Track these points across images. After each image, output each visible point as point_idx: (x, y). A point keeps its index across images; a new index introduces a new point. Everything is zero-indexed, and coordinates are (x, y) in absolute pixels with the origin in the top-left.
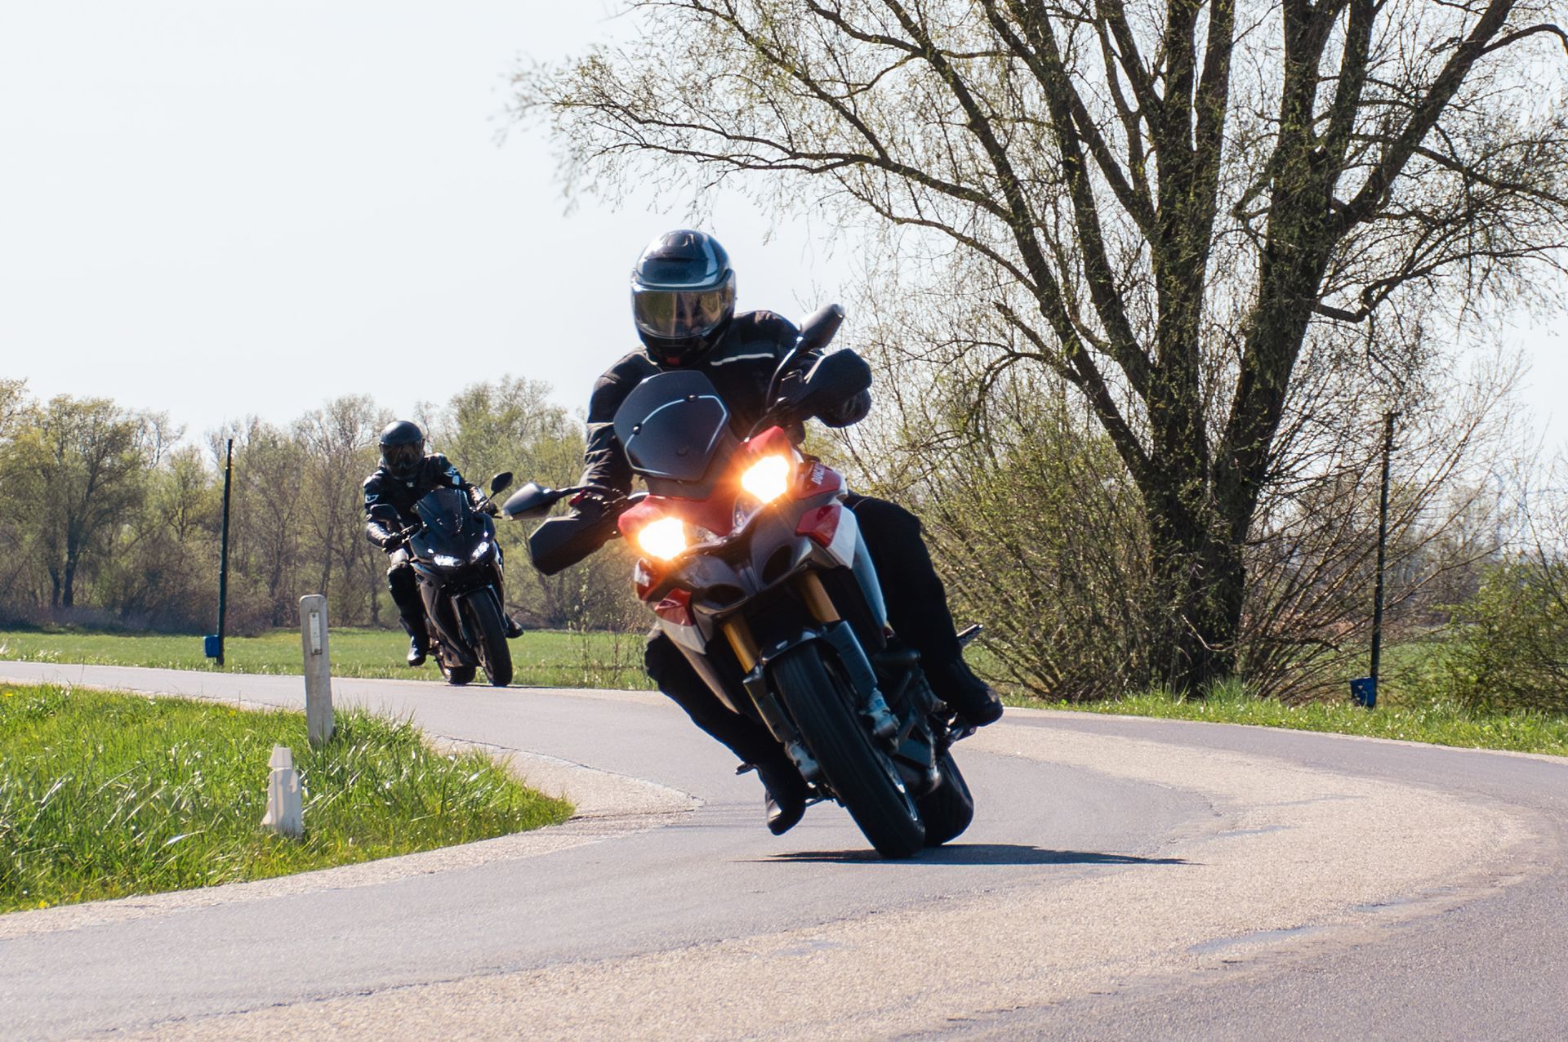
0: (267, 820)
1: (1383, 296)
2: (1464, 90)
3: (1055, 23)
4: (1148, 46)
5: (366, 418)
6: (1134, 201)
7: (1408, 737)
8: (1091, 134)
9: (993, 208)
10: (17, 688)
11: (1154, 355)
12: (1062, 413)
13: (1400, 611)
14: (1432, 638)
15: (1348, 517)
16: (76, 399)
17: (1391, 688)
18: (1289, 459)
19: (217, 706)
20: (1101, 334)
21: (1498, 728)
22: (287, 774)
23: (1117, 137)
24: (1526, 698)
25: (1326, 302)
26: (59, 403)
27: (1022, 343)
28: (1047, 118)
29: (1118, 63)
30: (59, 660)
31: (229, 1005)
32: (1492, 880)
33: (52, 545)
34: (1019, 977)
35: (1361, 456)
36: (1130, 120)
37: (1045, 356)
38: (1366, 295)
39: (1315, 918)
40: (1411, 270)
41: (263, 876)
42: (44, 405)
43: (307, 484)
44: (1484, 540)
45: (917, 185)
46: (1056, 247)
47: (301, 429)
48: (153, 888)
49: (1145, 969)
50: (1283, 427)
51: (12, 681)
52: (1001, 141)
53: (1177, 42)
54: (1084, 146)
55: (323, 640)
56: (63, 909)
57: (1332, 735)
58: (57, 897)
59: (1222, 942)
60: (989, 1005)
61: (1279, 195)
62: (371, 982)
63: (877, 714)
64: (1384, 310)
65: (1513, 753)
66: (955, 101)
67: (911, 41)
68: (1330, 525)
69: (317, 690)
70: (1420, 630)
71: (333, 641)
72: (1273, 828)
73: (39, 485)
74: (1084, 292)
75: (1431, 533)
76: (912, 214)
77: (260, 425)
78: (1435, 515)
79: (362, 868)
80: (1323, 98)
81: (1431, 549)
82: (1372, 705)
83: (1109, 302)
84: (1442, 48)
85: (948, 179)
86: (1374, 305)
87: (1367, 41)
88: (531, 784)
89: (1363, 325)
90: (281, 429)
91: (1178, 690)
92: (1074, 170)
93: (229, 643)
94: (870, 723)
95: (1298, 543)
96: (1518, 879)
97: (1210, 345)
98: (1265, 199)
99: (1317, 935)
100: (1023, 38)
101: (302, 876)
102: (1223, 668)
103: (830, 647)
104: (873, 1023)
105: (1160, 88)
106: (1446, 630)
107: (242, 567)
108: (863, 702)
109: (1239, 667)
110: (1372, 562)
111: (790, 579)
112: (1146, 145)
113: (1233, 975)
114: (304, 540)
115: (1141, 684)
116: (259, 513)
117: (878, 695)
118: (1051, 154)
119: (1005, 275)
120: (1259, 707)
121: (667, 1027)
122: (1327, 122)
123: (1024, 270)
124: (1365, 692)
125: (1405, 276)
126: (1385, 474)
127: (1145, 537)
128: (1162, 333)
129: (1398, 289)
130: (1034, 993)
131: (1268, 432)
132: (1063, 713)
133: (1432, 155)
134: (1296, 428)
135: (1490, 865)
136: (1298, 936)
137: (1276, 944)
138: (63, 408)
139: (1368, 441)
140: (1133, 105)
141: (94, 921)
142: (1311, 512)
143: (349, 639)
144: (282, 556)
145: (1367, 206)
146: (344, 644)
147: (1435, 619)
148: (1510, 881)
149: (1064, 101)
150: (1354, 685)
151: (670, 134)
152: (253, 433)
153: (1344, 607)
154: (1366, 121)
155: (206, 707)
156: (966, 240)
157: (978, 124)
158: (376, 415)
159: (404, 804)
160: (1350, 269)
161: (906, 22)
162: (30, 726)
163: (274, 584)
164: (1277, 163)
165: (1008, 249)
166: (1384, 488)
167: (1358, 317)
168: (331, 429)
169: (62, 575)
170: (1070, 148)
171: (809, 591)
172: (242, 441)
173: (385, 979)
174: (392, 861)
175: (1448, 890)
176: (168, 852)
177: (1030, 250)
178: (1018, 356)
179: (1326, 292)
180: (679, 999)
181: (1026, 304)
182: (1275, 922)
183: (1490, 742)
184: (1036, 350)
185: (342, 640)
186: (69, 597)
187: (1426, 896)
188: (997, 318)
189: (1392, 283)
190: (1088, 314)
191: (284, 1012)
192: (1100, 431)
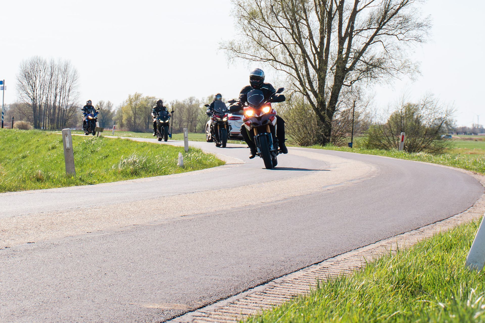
0: (178, 164)
1: (354, 83)
2: (366, 51)
3: (303, 39)
4: (317, 44)
5: (194, 100)
6: (314, 67)
7: (357, 152)
8: (308, 57)
9: (293, 68)
10: (140, 142)
11: (318, 92)
12: (303, 101)
13: (356, 132)
14: (361, 136)
15: (348, 117)
16: (150, 97)
17: (354, 145)
18: (339, 108)
19: (171, 146)
20: (309, 88)
21: (371, 151)
22: (181, 157)
23: (312, 57)
24: (377, 146)
25: (345, 83)
26: (147, 97)
27: (297, 89)
28: (301, 54)
29: (312, 45)
30: (146, 138)
31: (172, 194)
32: (370, 176)
33: (146, 119)
34: (295, 191)
35: (350, 108)
36: (314, 54)
37: (300, 92)
38: (351, 83)
39: (342, 182)
40: (358, 79)
41: (177, 173)
42: (145, 97)
43: (185, 110)
44: (369, 121)
45: (281, 64)
46: (302, 74)
47: (184, 101)
48: (160, 175)
49: (315, 190)
50: (338, 103)
51: (139, 141)
52: (294, 57)
53: (322, 43)
54: (307, 58)
55: (187, 135)
56: (146, 178)
57: (345, 152)
58: (145, 176)
59: (327, 186)
60: (290, 196)
61: (337, 67)
62: (194, 191)
63: (272, 148)
64: (354, 85)
65: (374, 155)
66: (287, 51)
67: (280, 42)
68: (345, 118)
69: (186, 143)
70: (360, 135)
71: (188, 134)
72: (336, 167)
73: (144, 110)
74: (307, 81)
75: (361, 120)
76: (280, 69)
77: (178, 101)
78: (362, 117)
79: (193, 172)
80: (344, 51)
81: (361, 122)
82: (352, 147)
83: (310, 83)
84: (363, 44)
85: (286, 63)
86: (352, 84)
87: (351, 42)
88: (219, 158)
89: (351, 87)
90: (181, 102)
91: (321, 144)
92: (305, 62)
93: (173, 135)
94: (270, 149)
95: (341, 121)
96: (374, 176)
97: (326, 90)
98: (335, 67)
99: (342, 185)
100: (298, 41)
101: (183, 173)
102: (329, 141)
103: (268, 136)
104: (272, 199)
105: (319, 50)
106: (363, 135)
107: (175, 123)
108: (270, 146)
109: (331, 140)
110: (352, 124)
111: (265, 125)
112: (316, 58)
113: (329, 192)
114: (184, 119)
115: (315, 143)
116: (178, 115)
117: (272, 145)
118: (302, 60)
119: (295, 79)
120: (334, 147)
121: (240, 199)
122: (345, 55)
123: (297, 78)
124: (350, 145)
125: (357, 80)
126: (354, 111)
127: (315, 120)
128: (319, 88)
129: (356, 81)
130: (297, 194)
131: (335, 104)
132: (303, 148)
133: (361, 60)
134: (340, 103)
135: (370, 174)
136: (339, 185)
137: (336, 186)
138: (148, 98)
139: (351, 105)
140: (315, 52)
141: (151, 180)
142: (342, 116)
143: (192, 135)
144: (181, 121)
145: (351, 68)
146: (191, 135)
147: (361, 133)
148: (372, 177)
149: (304, 51)
150: (349, 144)
151: (243, 55)
152: (177, 102)
153: (348, 131)
154: (351, 55)
155: (169, 146)
156: (289, 73)
157: (290, 55)
158: (196, 100)
159: (200, 162)
160: (348, 78)
161: (280, 39)
162: (142, 148)
163: (180, 125)
164: (337, 62)
165: (295, 75)
166: (353, 113)
167: (349, 86)
168: (189, 101)
169: (147, 124)
170: (304, 59)
171: (267, 127)
172: (175, 103)
173: (196, 191)
174: (197, 171)
175: (363, 178)
176: (163, 169)
177: (298, 74)
178: (296, 91)
179: (345, 82)
180: (242, 194)
181: (298, 83)
182: (336, 183)
183: (370, 154)
184: (299, 90)
185: (190, 134)
186: (148, 127)
187: (360, 179)
188: (293, 85)
189: (355, 81)
190: (307, 85)
191: (180, 196)
192: (309, 103)
